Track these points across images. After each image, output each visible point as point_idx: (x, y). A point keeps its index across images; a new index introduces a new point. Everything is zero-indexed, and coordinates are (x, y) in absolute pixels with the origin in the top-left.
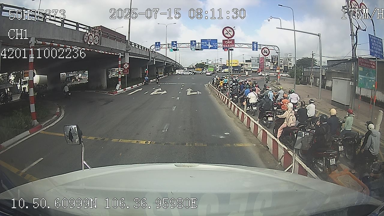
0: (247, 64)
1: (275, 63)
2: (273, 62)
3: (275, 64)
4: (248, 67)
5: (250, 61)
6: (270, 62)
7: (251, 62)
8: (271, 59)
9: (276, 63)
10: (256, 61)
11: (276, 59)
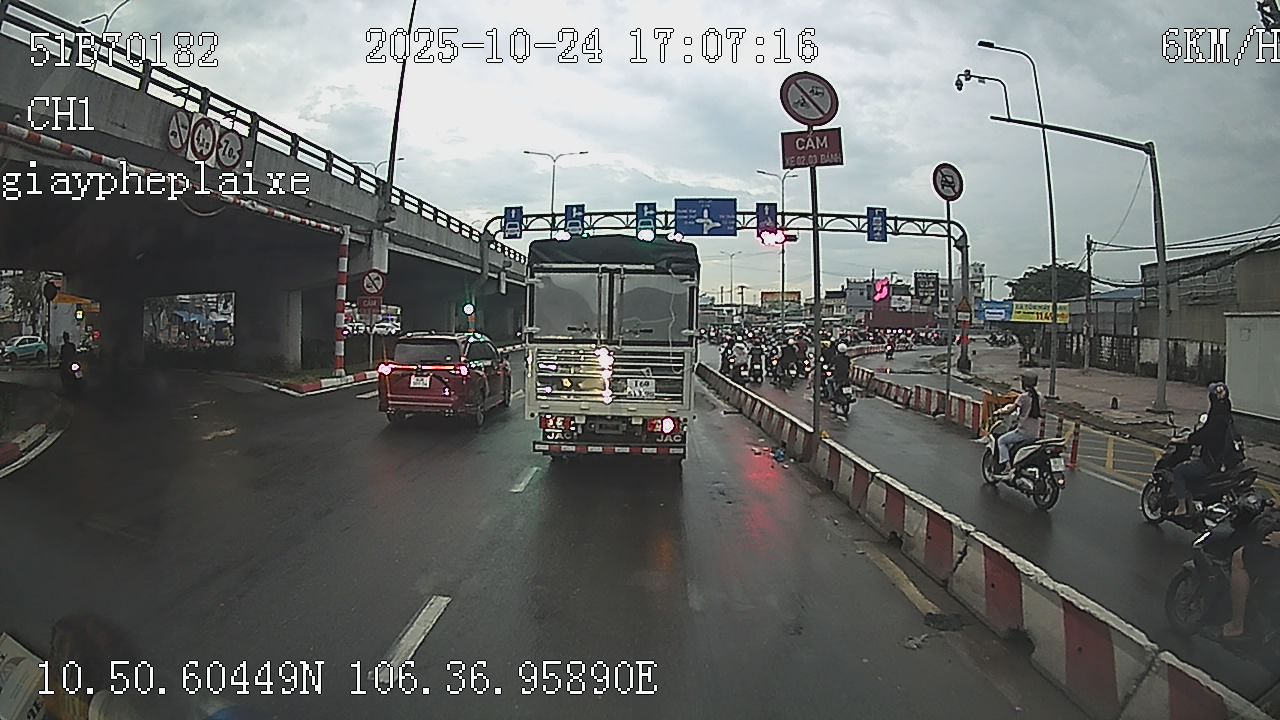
0: (832, 306)
1: (926, 297)
2: (921, 294)
3: (926, 302)
4: (835, 313)
5: (842, 294)
6: (909, 294)
7: (845, 296)
8: (913, 286)
9: (930, 298)
10: (862, 294)
11: (931, 285)
